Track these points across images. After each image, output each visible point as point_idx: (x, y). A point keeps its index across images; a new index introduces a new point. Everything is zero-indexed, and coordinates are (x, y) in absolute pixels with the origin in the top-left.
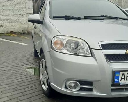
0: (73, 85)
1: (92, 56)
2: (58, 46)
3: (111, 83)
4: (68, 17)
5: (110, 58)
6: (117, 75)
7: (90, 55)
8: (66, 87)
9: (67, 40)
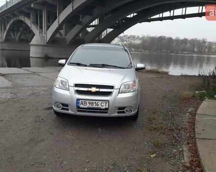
7: (68, 90)
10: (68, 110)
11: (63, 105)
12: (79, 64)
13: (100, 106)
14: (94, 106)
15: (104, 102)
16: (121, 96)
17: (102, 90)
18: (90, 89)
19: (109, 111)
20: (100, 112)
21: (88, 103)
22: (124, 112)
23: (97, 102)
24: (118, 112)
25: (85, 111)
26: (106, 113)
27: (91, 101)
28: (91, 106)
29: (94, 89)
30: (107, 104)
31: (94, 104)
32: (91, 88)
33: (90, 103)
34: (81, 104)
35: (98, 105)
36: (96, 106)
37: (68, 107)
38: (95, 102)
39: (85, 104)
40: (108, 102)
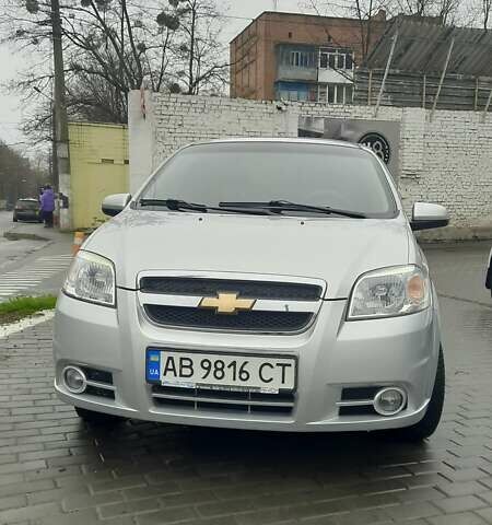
1: (115, 307)
5: (159, 314)
6: (153, 358)
7: (113, 304)
10: (110, 395)
11: (91, 372)
12: (174, 206)
13: (254, 382)
14: (229, 381)
15: (273, 361)
17: (264, 305)
18: (209, 302)
19: (300, 405)
20: (257, 410)
21: (196, 366)
22: (369, 411)
23: (240, 360)
24: (344, 412)
25: (189, 405)
26: (287, 411)
27: (213, 358)
28: (211, 380)
29: (227, 302)
30: (290, 372)
31: (229, 372)
32: (215, 294)
33: (206, 364)
34: (167, 369)
35: (244, 376)
36: (239, 382)
37: (111, 383)
38: (234, 364)
39: (186, 371)
40: (292, 362)
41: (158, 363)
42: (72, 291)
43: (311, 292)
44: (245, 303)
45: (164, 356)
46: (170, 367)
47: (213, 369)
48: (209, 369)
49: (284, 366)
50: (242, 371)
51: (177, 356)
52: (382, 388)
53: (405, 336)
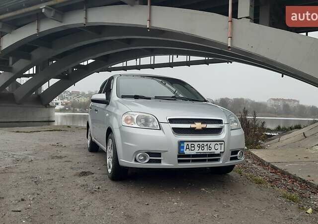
0: (142, 158)
2: (129, 122)
3: (177, 154)
4: (138, 96)
5: (177, 131)
6: (182, 145)
7: (159, 128)
8: (136, 160)
9: (137, 116)
10: (159, 161)
11: (151, 154)
12: (136, 97)
13: (213, 150)
14: (205, 151)
15: (218, 143)
16: (234, 133)
17: (209, 126)
18: (193, 126)
19: (222, 158)
20: (209, 160)
21: (196, 147)
22: (236, 158)
23: (209, 143)
24: (232, 159)
25: (188, 161)
26: (217, 160)
27: (201, 143)
29: (198, 126)
30: (223, 146)
31: (206, 147)
32: (193, 123)
33: (199, 146)
34: (187, 148)
35: (210, 148)
36: (209, 151)
37: (160, 157)
38: (207, 145)
39: (193, 149)
40: (223, 143)
41: (184, 146)
42: (136, 126)
43: (220, 122)
44: (204, 126)
45: (186, 144)
46: (188, 147)
47: (201, 147)
48: (200, 147)
49: (221, 144)
50: (209, 147)
51: (190, 144)
52: (239, 151)
53: (237, 136)
